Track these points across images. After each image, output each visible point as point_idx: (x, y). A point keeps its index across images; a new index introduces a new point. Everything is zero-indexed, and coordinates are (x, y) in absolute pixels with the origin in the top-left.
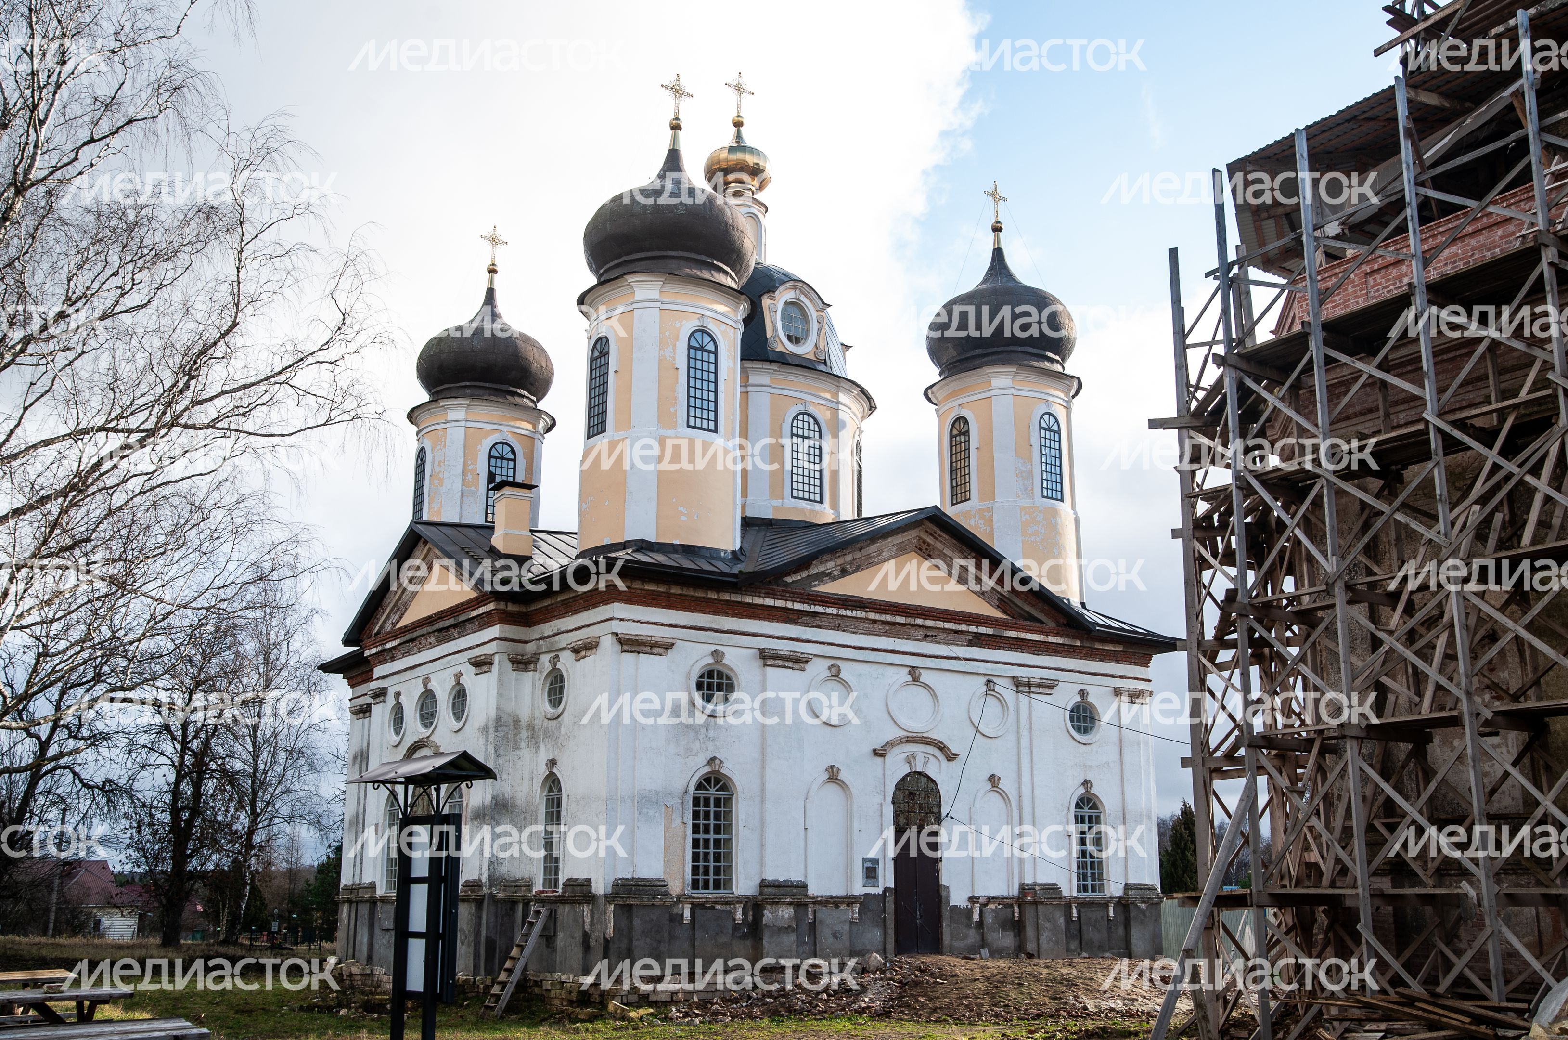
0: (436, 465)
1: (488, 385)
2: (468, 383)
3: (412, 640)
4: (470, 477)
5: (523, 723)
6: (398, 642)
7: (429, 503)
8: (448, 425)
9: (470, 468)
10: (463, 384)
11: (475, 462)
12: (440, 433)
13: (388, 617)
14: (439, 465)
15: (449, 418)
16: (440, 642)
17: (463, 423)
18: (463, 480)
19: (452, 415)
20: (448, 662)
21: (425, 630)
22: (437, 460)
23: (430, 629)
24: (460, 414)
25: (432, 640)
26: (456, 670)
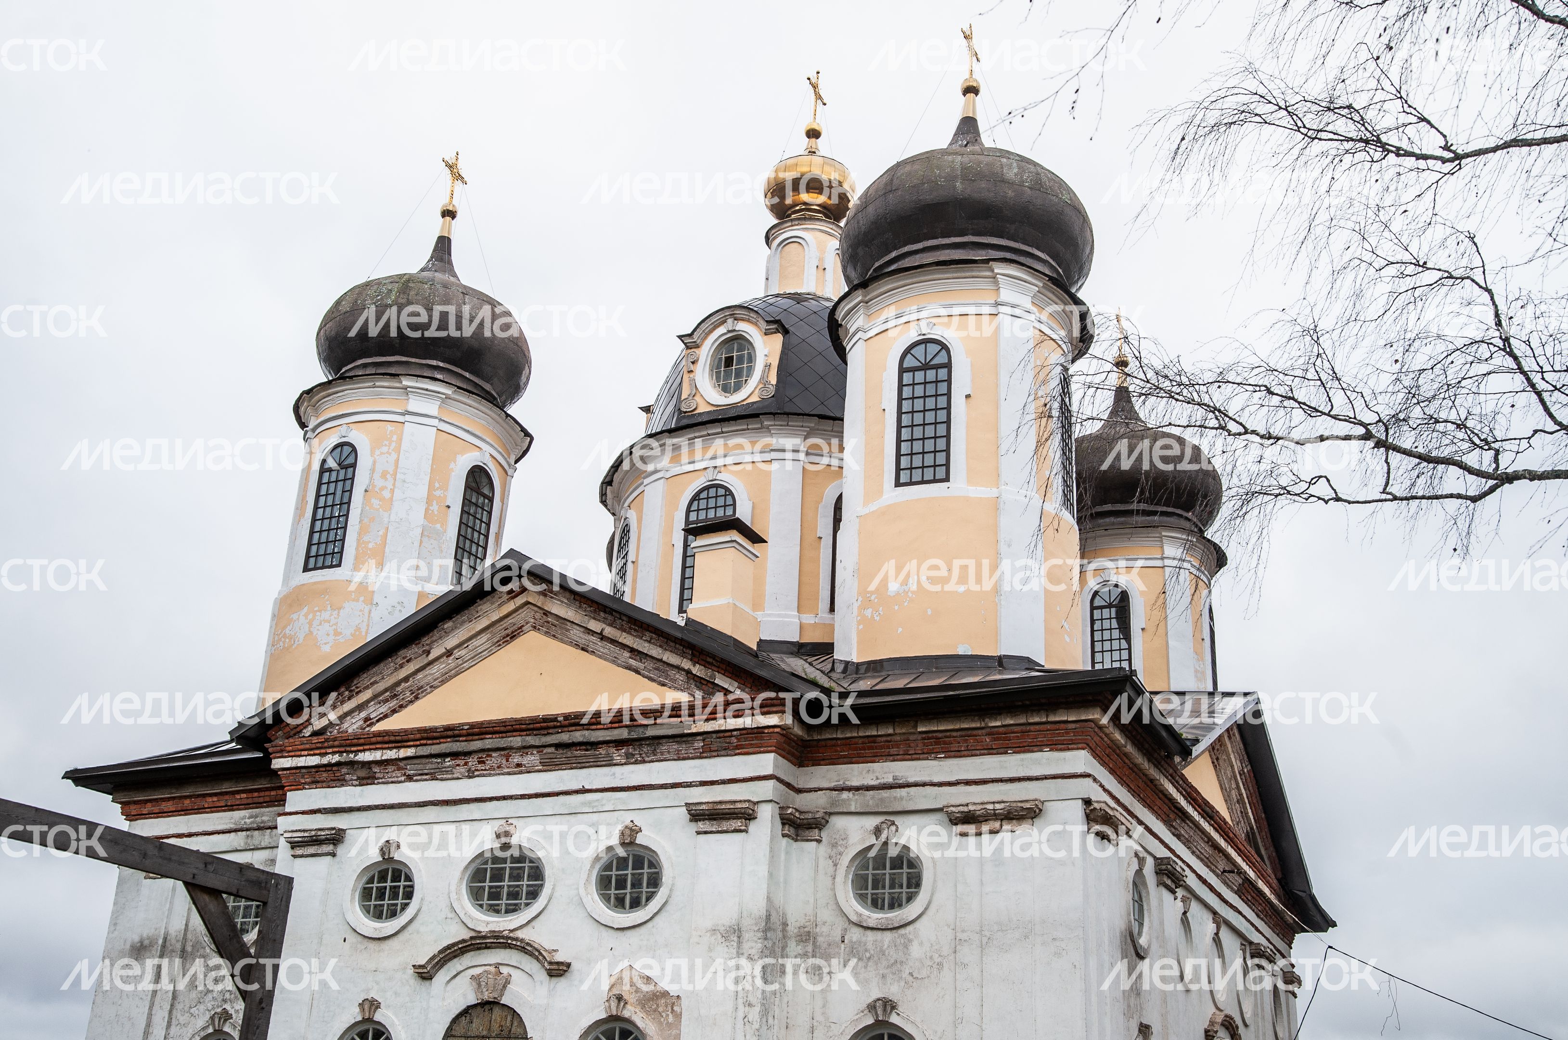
0: (377, 476)
1: (467, 375)
2: (441, 364)
3: (455, 755)
4: (435, 507)
5: (792, 929)
6: (410, 752)
7: (359, 534)
8: (408, 418)
9: (438, 493)
10: (434, 363)
11: (445, 487)
12: (390, 427)
13: (360, 707)
14: (384, 475)
15: (410, 409)
16: (549, 765)
17: (435, 422)
18: (427, 510)
19: (415, 404)
20: (584, 804)
21: (516, 741)
22: (379, 468)
23: (531, 740)
24: (431, 407)
25: (532, 759)
26: (626, 819)
